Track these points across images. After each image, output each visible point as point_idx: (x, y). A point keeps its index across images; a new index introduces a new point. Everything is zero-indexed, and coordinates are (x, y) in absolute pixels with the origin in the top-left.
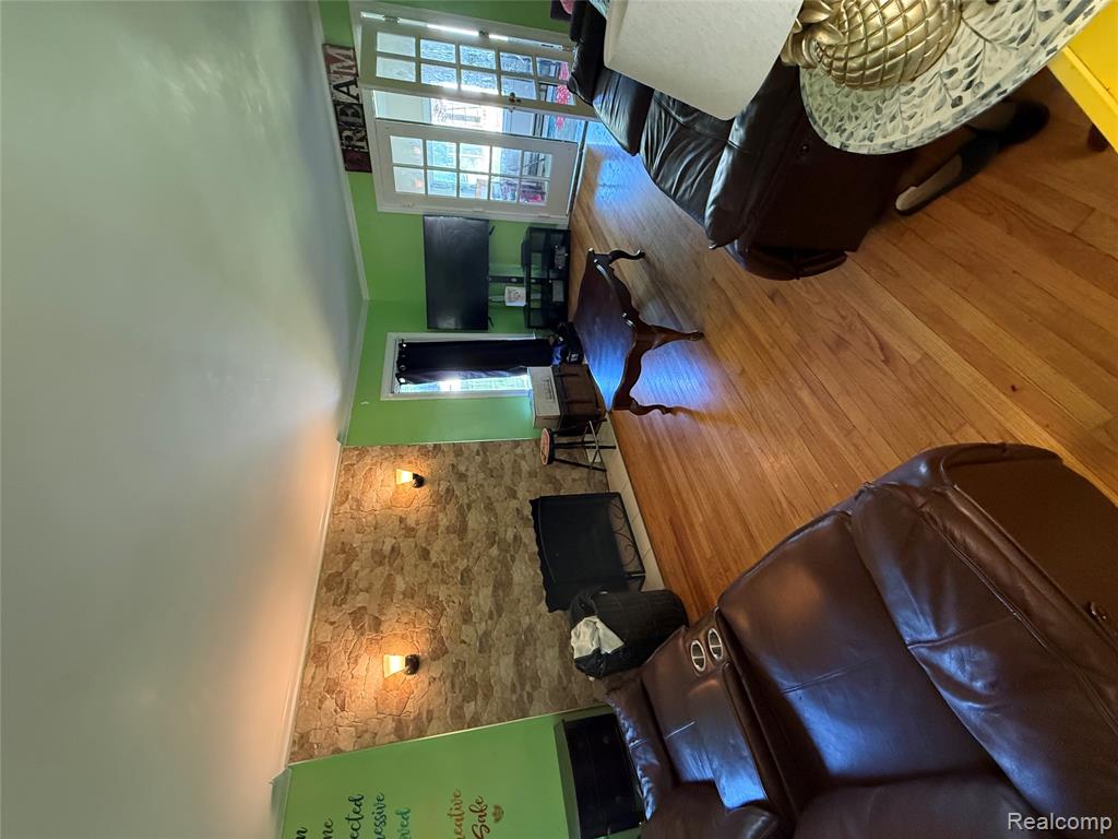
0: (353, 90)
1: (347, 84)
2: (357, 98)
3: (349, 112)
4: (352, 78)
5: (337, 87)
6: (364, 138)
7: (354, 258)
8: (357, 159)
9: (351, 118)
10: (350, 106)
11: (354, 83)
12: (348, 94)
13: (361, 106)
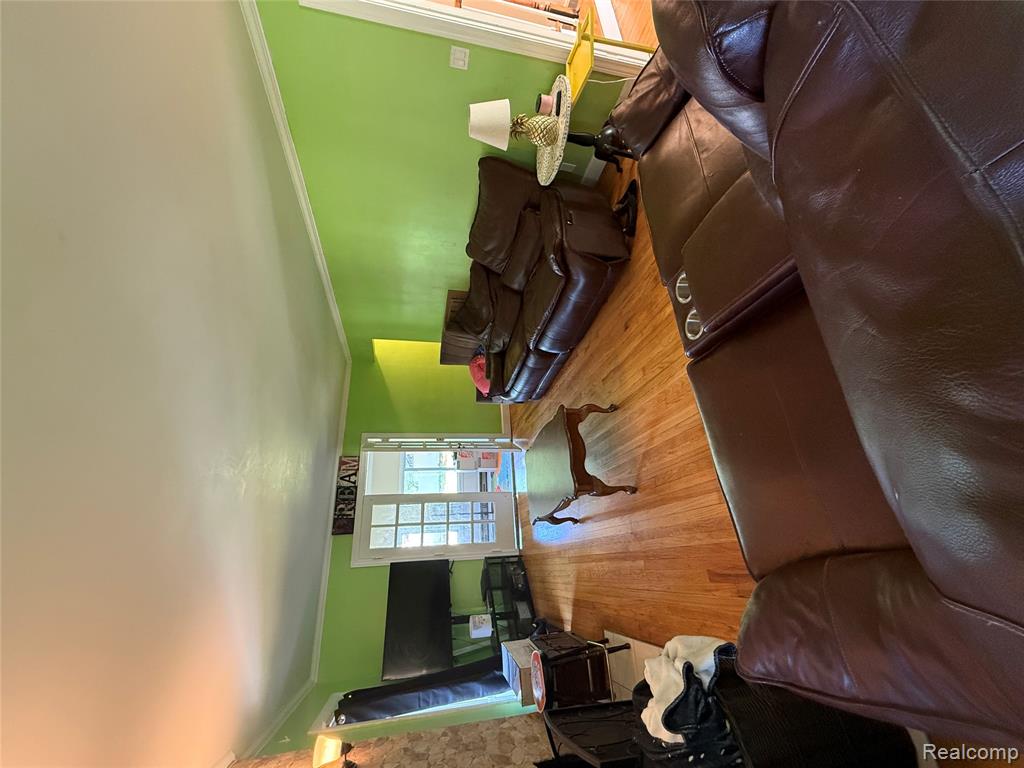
0: (353, 479)
1: (349, 476)
2: (354, 483)
3: (347, 492)
4: (353, 472)
5: (342, 478)
6: (354, 508)
7: (315, 621)
8: (344, 524)
9: (347, 496)
10: (348, 488)
11: (355, 474)
12: (349, 481)
13: (356, 487)
